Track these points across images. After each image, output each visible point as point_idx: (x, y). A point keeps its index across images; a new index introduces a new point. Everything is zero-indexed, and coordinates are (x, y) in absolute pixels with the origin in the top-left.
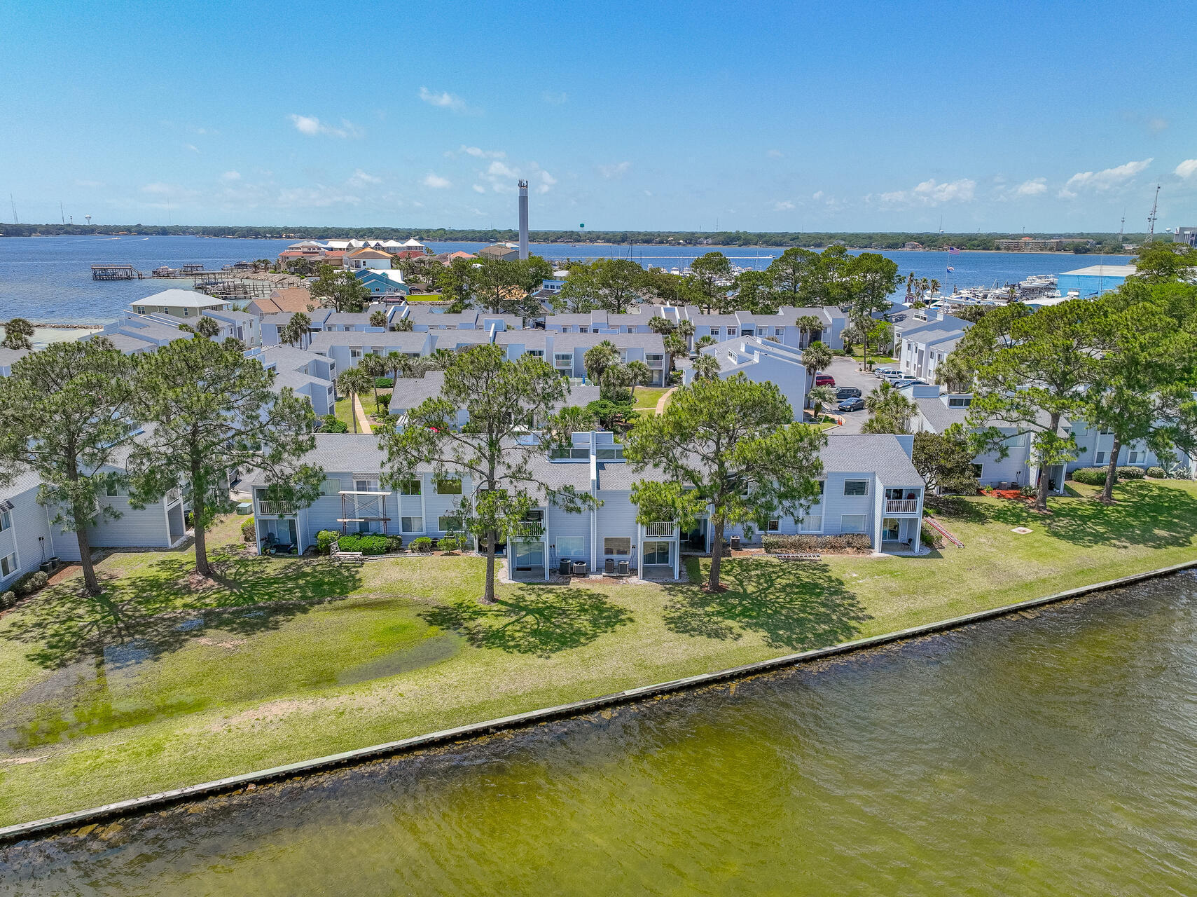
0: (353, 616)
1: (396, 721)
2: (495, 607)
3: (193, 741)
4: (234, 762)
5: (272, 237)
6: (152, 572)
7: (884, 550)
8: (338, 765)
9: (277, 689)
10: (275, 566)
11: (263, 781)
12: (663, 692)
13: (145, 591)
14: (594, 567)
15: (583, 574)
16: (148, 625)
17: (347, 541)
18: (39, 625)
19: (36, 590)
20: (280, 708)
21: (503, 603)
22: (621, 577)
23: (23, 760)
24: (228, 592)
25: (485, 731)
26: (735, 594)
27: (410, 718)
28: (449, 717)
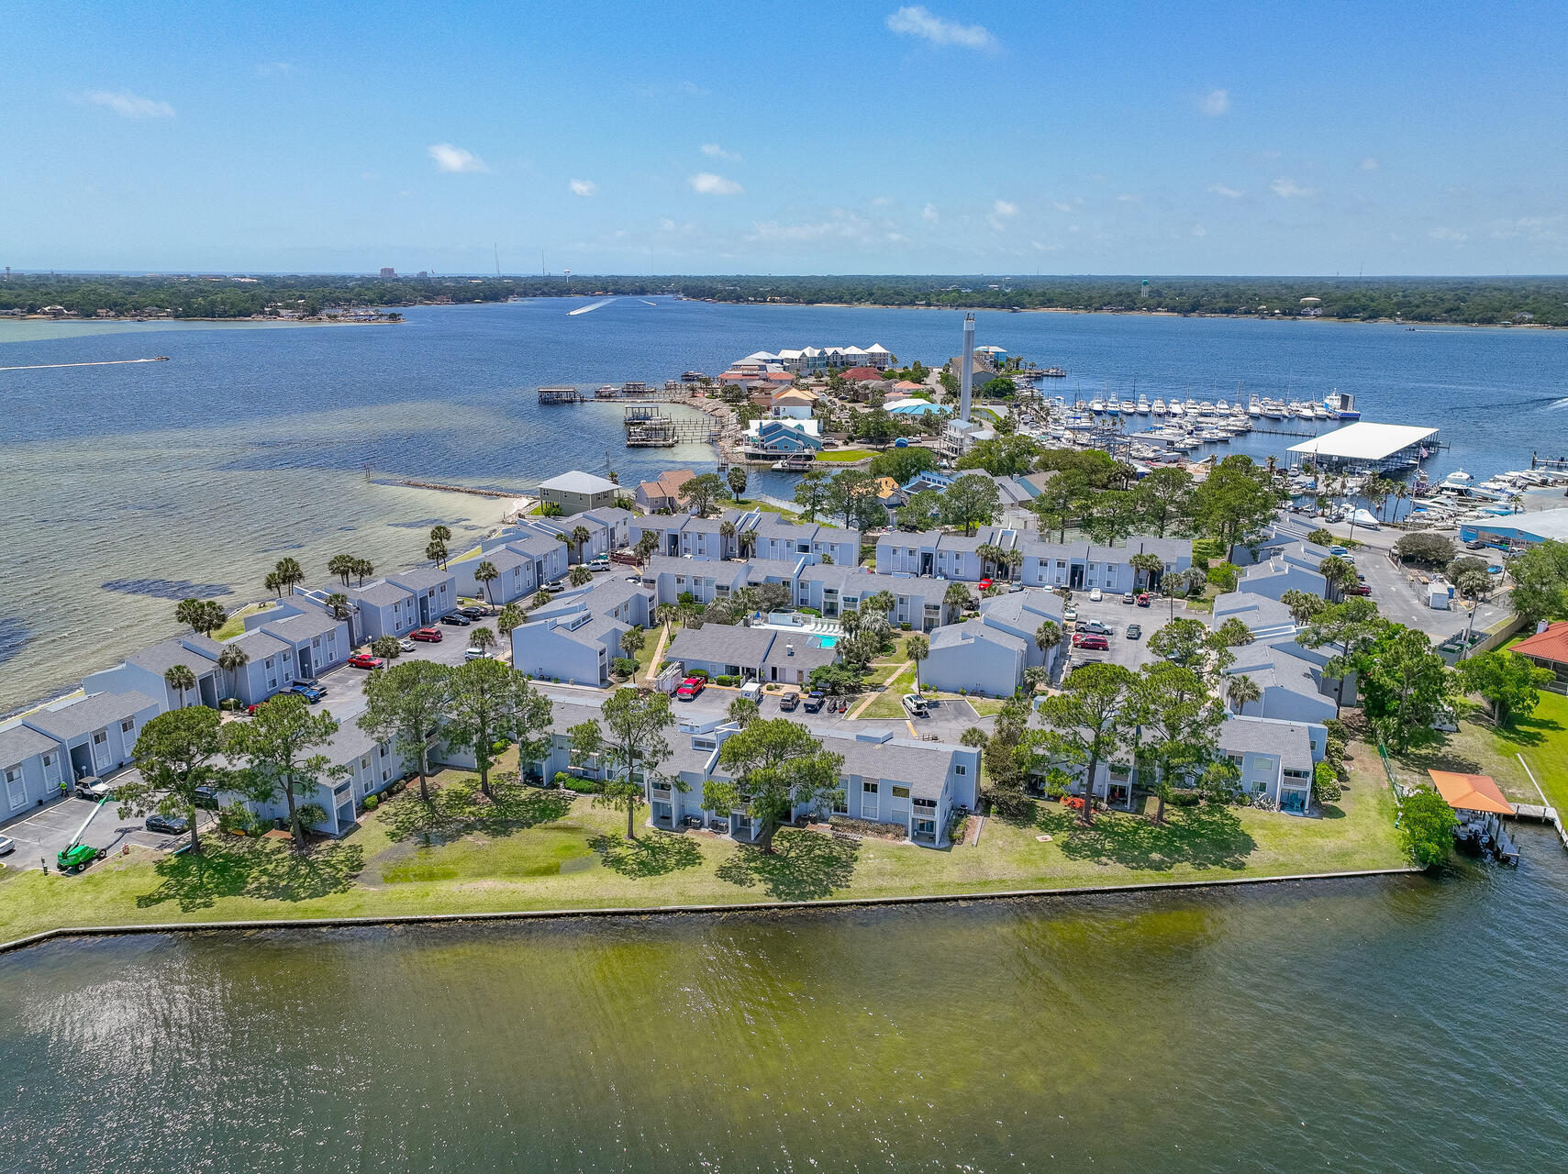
0: (552, 835)
1: (538, 901)
2: (631, 841)
3: (442, 894)
4: (456, 907)
5: (755, 301)
6: (459, 787)
7: (914, 839)
8: (502, 917)
9: (491, 873)
10: (527, 793)
11: (466, 919)
12: (684, 911)
13: (452, 800)
14: (706, 824)
15: (697, 827)
16: (448, 823)
17: (571, 782)
18: (395, 815)
19: (399, 791)
20: (488, 884)
21: (636, 840)
22: (719, 833)
23: (372, 889)
24: (494, 807)
25: (577, 915)
26: (779, 857)
27: (544, 901)
28: (563, 904)
